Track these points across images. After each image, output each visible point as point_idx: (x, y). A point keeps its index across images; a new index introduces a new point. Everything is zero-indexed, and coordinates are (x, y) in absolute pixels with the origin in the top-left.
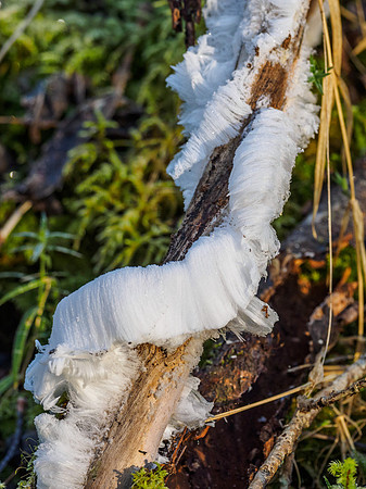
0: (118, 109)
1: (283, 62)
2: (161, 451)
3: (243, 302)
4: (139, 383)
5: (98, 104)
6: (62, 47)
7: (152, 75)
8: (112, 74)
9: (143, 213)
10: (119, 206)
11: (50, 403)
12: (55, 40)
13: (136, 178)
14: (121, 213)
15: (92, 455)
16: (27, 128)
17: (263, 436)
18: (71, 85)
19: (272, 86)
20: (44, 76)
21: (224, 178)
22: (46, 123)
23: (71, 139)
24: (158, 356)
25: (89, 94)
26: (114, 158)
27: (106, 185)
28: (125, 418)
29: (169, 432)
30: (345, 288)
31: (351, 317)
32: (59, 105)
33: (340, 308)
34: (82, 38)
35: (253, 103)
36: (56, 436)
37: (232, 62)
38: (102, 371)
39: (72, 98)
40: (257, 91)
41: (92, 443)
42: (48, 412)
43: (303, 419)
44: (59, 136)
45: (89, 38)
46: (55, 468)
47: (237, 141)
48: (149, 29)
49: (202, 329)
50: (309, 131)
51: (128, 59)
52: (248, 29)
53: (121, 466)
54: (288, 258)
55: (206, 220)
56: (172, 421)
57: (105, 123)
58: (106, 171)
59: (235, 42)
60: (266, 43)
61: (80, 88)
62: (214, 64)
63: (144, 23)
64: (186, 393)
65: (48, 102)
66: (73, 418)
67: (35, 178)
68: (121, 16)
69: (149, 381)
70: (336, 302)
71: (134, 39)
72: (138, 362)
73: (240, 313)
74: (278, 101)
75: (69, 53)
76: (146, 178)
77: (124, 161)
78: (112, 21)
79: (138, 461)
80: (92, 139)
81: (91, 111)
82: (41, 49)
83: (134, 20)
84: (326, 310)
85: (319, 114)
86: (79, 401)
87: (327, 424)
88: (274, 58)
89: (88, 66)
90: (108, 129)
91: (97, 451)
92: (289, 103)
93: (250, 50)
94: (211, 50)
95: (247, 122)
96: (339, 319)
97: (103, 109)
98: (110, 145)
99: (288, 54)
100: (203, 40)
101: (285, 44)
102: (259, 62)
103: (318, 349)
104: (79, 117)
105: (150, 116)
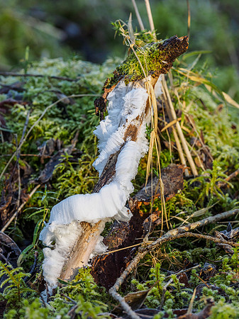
0: (73, 152)
1: (136, 125)
2: (89, 263)
3: (120, 208)
4: (81, 237)
5: (66, 150)
6: (52, 130)
7: (86, 140)
8: (71, 140)
9: (82, 188)
10: (73, 185)
11: (49, 243)
12: (50, 128)
13: (80, 175)
14: (74, 188)
15: (64, 263)
16: (40, 158)
17: (126, 261)
18: (56, 143)
19: (132, 133)
20: (46, 140)
21: (114, 165)
22: (46, 156)
23: (56, 162)
24: (89, 227)
25: (62, 147)
26: (72, 168)
27: (69, 178)
28: (76, 249)
29: (92, 256)
30: (156, 213)
31: (159, 223)
32: (51, 150)
33: (155, 219)
34: (60, 127)
35: (125, 139)
36: (51, 256)
37: (118, 125)
38: (68, 232)
39: (56, 148)
40: (127, 135)
41: (64, 259)
42: (48, 247)
43: (140, 255)
44: (51, 161)
45: (62, 127)
46: (50, 267)
47: (119, 152)
48: (85, 123)
49: (105, 217)
50: (145, 151)
51: (77, 134)
52: (124, 113)
53: (74, 267)
54: (136, 201)
55: (107, 180)
56: (93, 252)
57: (68, 156)
58: (69, 172)
59: (119, 118)
60: (130, 118)
61: (59, 145)
62: (111, 125)
63: (83, 122)
64: (98, 242)
65: (47, 149)
66: (57, 249)
67: (42, 176)
68: (75, 119)
69: (85, 236)
70: (153, 217)
71: (80, 127)
72: (81, 229)
73: (119, 212)
74: (134, 139)
75: (56, 132)
76: (84, 176)
77: (75, 170)
78: (71, 121)
79: (81, 265)
80: (64, 162)
81: (63, 152)
82: (45, 131)
83: (80, 120)
84: (149, 220)
85: (149, 145)
86: (59, 243)
87: (149, 261)
88: (133, 123)
89: (62, 137)
90: (69, 158)
91: (65, 262)
92: (138, 140)
93: (124, 120)
94: (110, 121)
95: (123, 146)
96: (154, 223)
97: (67, 151)
98: (70, 163)
99: (138, 122)
100: (107, 117)
101: (137, 119)
102: (127, 125)
103: (146, 233)
104: (59, 154)
105: (85, 153)
